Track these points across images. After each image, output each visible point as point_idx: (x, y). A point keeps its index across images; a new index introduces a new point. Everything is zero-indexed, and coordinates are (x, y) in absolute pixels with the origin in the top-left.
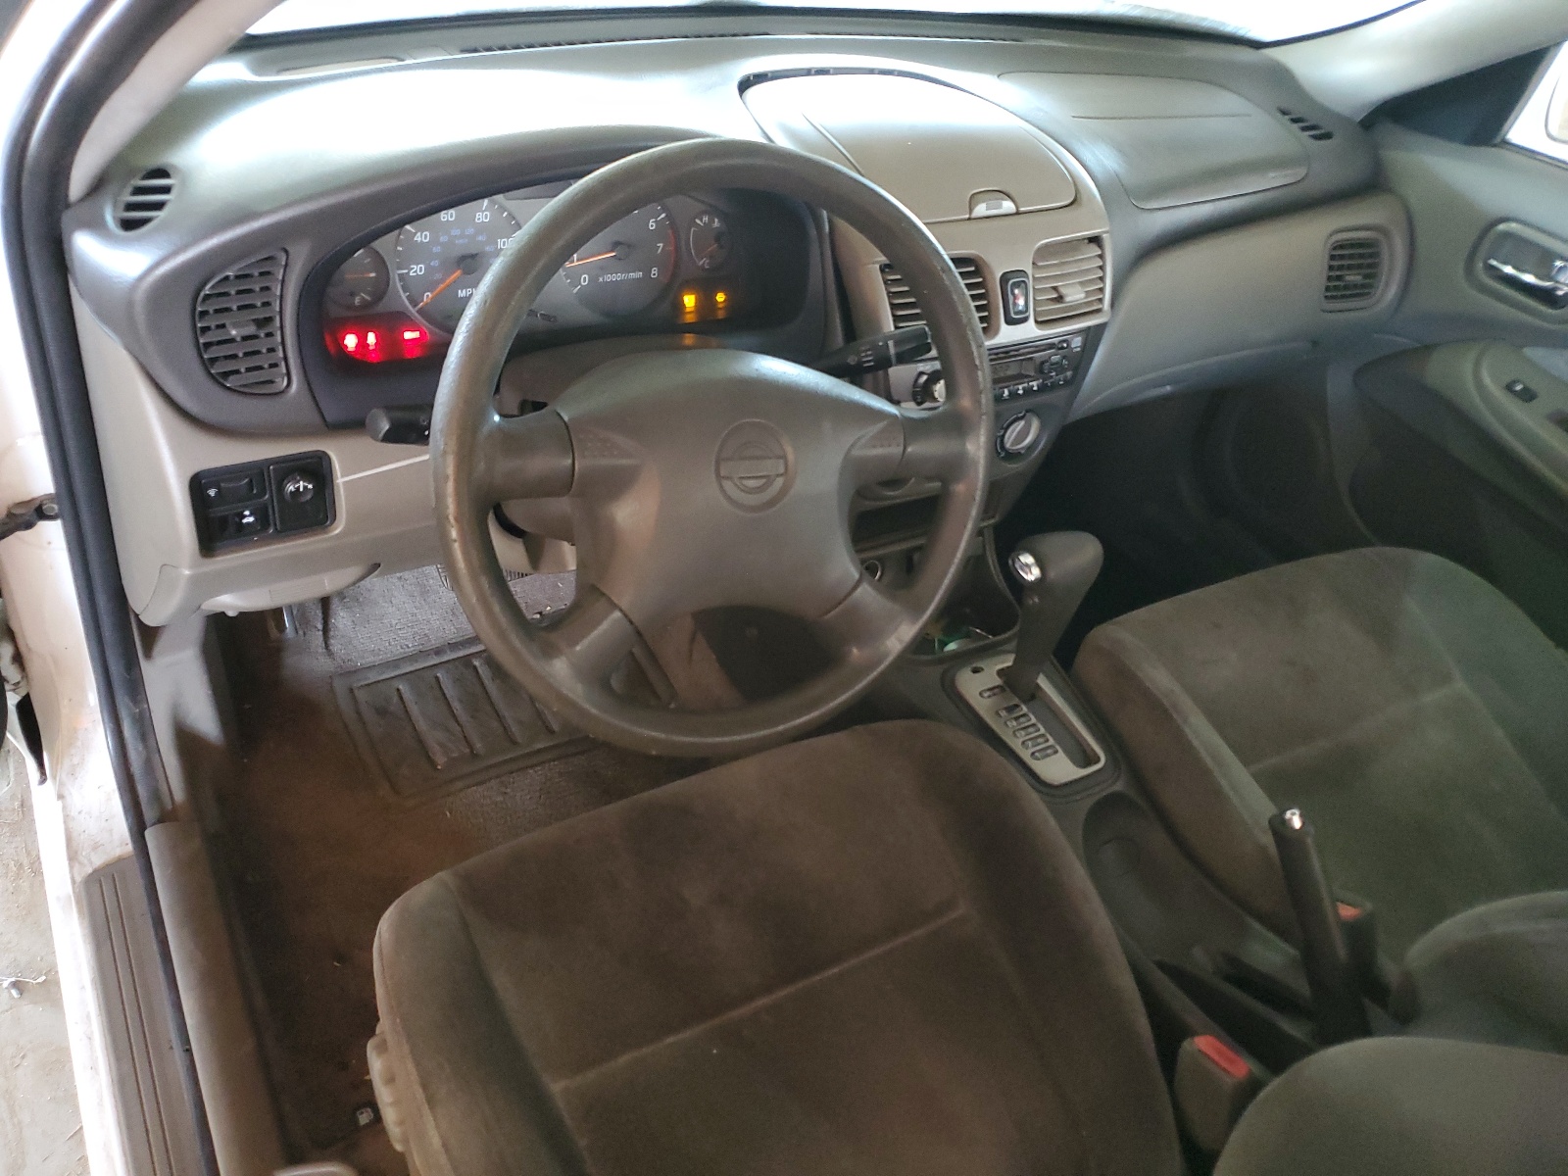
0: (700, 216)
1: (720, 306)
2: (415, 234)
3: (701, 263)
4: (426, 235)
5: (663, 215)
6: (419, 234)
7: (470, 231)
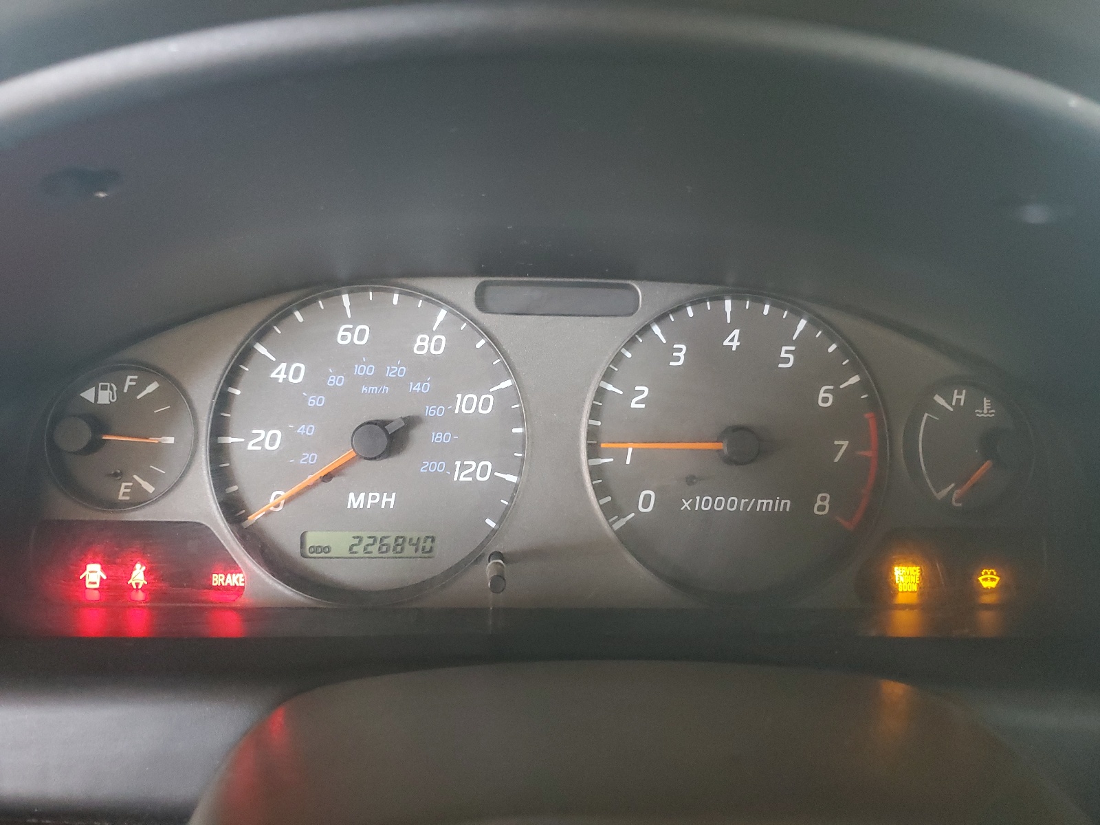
0: (946, 384)
1: (987, 599)
2: (276, 365)
3: (945, 492)
4: (298, 370)
5: (855, 379)
6: (283, 366)
7: (396, 371)
